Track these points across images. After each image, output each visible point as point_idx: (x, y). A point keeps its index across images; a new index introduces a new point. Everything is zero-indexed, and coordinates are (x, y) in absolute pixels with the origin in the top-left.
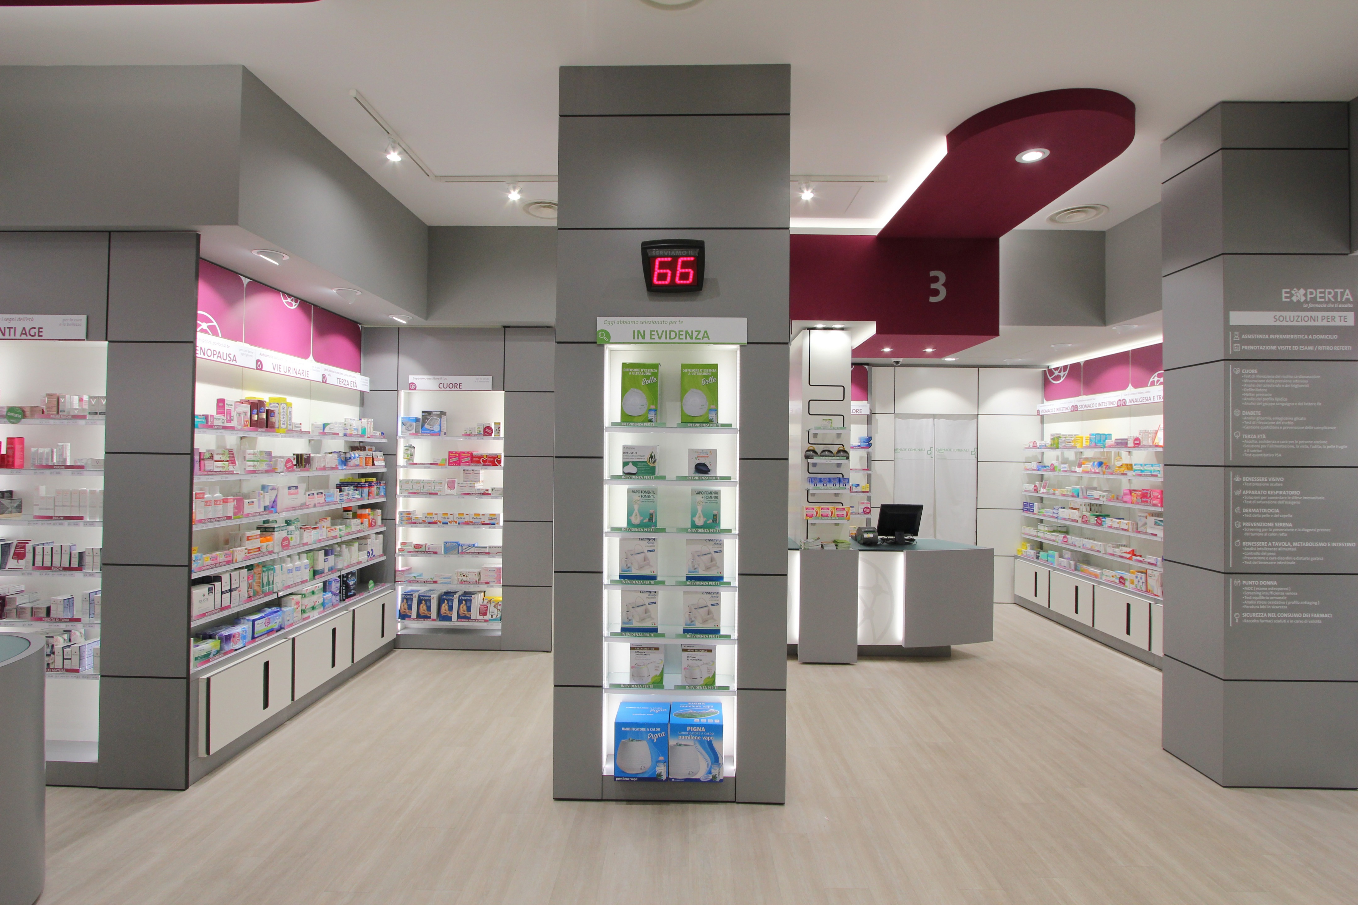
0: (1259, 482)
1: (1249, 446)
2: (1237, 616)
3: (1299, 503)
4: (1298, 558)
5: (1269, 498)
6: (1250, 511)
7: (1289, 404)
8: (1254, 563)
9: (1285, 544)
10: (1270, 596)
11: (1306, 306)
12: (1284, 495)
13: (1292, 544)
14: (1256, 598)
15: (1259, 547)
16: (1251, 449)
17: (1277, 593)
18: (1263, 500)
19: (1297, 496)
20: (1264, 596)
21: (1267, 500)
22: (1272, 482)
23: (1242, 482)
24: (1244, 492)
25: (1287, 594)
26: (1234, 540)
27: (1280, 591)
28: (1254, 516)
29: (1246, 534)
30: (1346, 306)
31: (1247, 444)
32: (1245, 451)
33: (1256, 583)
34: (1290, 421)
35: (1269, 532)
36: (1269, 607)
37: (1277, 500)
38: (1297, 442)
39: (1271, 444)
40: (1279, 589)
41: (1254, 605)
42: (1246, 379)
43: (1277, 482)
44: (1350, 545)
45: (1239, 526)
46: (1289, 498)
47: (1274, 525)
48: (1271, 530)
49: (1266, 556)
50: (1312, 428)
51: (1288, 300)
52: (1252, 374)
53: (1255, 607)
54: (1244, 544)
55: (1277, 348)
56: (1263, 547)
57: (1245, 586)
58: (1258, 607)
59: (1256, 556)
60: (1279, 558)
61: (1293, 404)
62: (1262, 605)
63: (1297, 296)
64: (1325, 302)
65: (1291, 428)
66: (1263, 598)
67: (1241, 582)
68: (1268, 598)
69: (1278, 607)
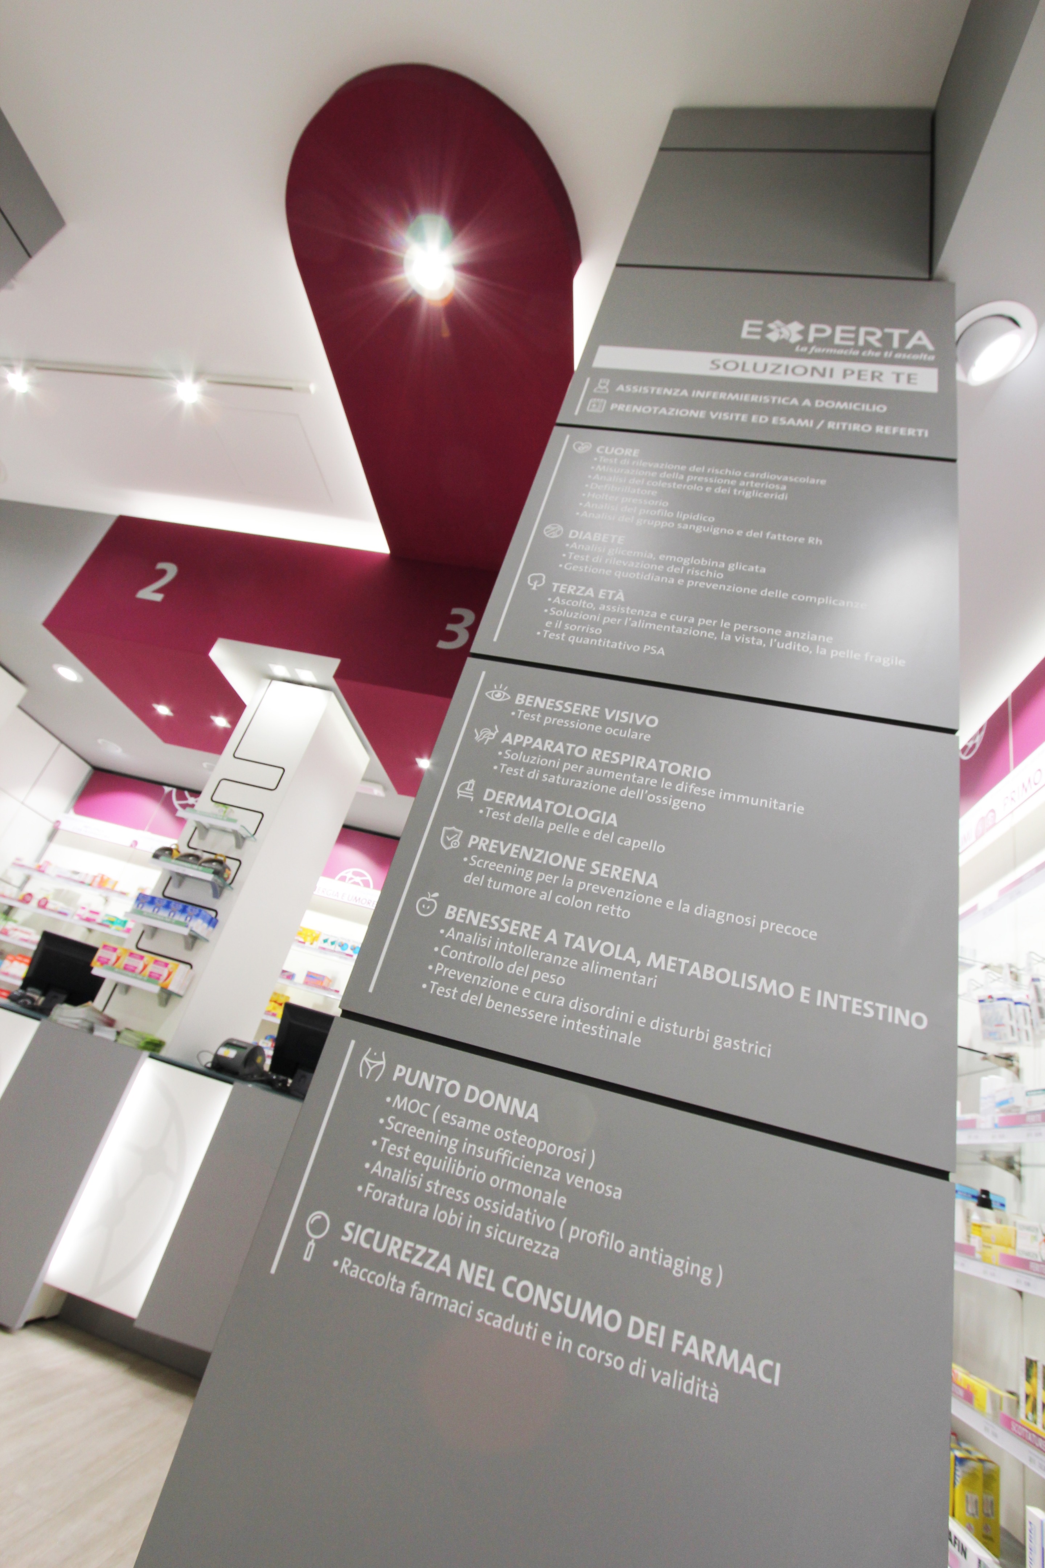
0: (570, 716)
1: (564, 613)
2: (318, 1226)
3: (701, 808)
4: (657, 1024)
5: (590, 771)
6: (509, 800)
7: (716, 531)
8: (469, 998)
9: (615, 950)
10: (492, 1168)
11: (804, 349)
12: (649, 773)
13: (642, 956)
14: (428, 1161)
15: (506, 938)
16: (565, 620)
17: (527, 1166)
18: (569, 775)
19: (698, 783)
20: (469, 1160)
21: (583, 776)
22: (613, 723)
23: (510, 705)
24: (508, 738)
25: (576, 1180)
26: (417, 891)
27: (544, 1158)
28: (520, 820)
29: (470, 879)
30: (915, 357)
31: (559, 607)
32: (548, 624)
33: (450, 1087)
34: (712, 569)
35: (558, 889)
36: (474, 1226)
37: (620, 785)
38: (727, 625)
39: (636, 618)
40: (540, 1146)
41: (412, 1194)
42: (602, 464)
43: (634, 727)
44: (901, 1017)
45: (455, 844)
46: (668, 785)
47: (588, 867)
48: (570, 884)
49: (523, 982)
50: (785, 596)
51: (758, 337)
52: (623, 457)
53: (411, 1207)
54: (451, 913)
55: (708, 415)
56: (520, 941)
57: (400, 1088)
58: (424, 1213)
59: (485, 972)
60: (575, 1004)
61: (731, 532)
62: (446, 1204)
63: (781, 333)
64: (856, 347)
65: (714, 586)
66: (460, 1170)
67: (391, 1069)
68: (480, 1177)
69: (513, 1241)
